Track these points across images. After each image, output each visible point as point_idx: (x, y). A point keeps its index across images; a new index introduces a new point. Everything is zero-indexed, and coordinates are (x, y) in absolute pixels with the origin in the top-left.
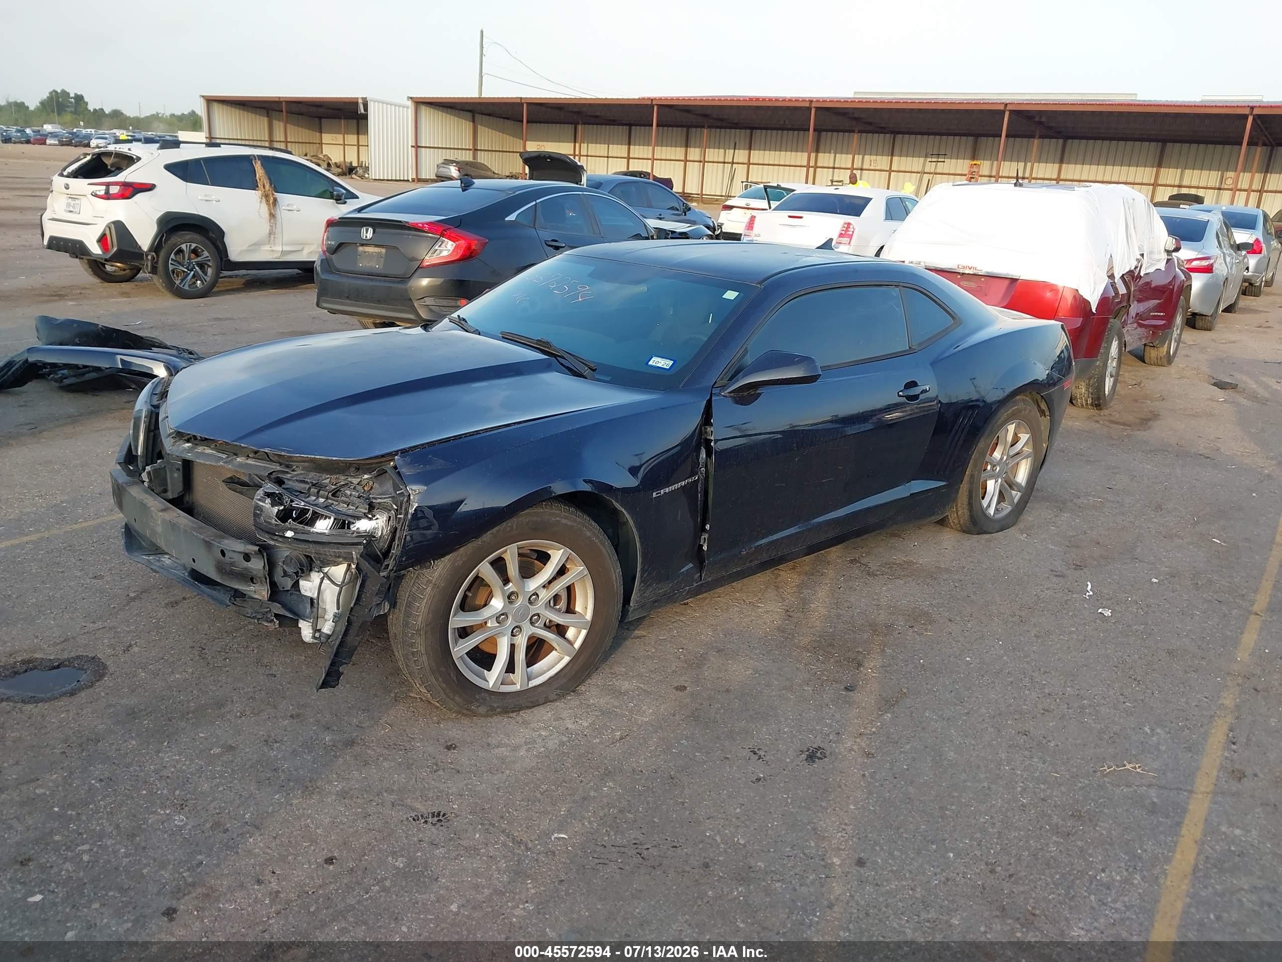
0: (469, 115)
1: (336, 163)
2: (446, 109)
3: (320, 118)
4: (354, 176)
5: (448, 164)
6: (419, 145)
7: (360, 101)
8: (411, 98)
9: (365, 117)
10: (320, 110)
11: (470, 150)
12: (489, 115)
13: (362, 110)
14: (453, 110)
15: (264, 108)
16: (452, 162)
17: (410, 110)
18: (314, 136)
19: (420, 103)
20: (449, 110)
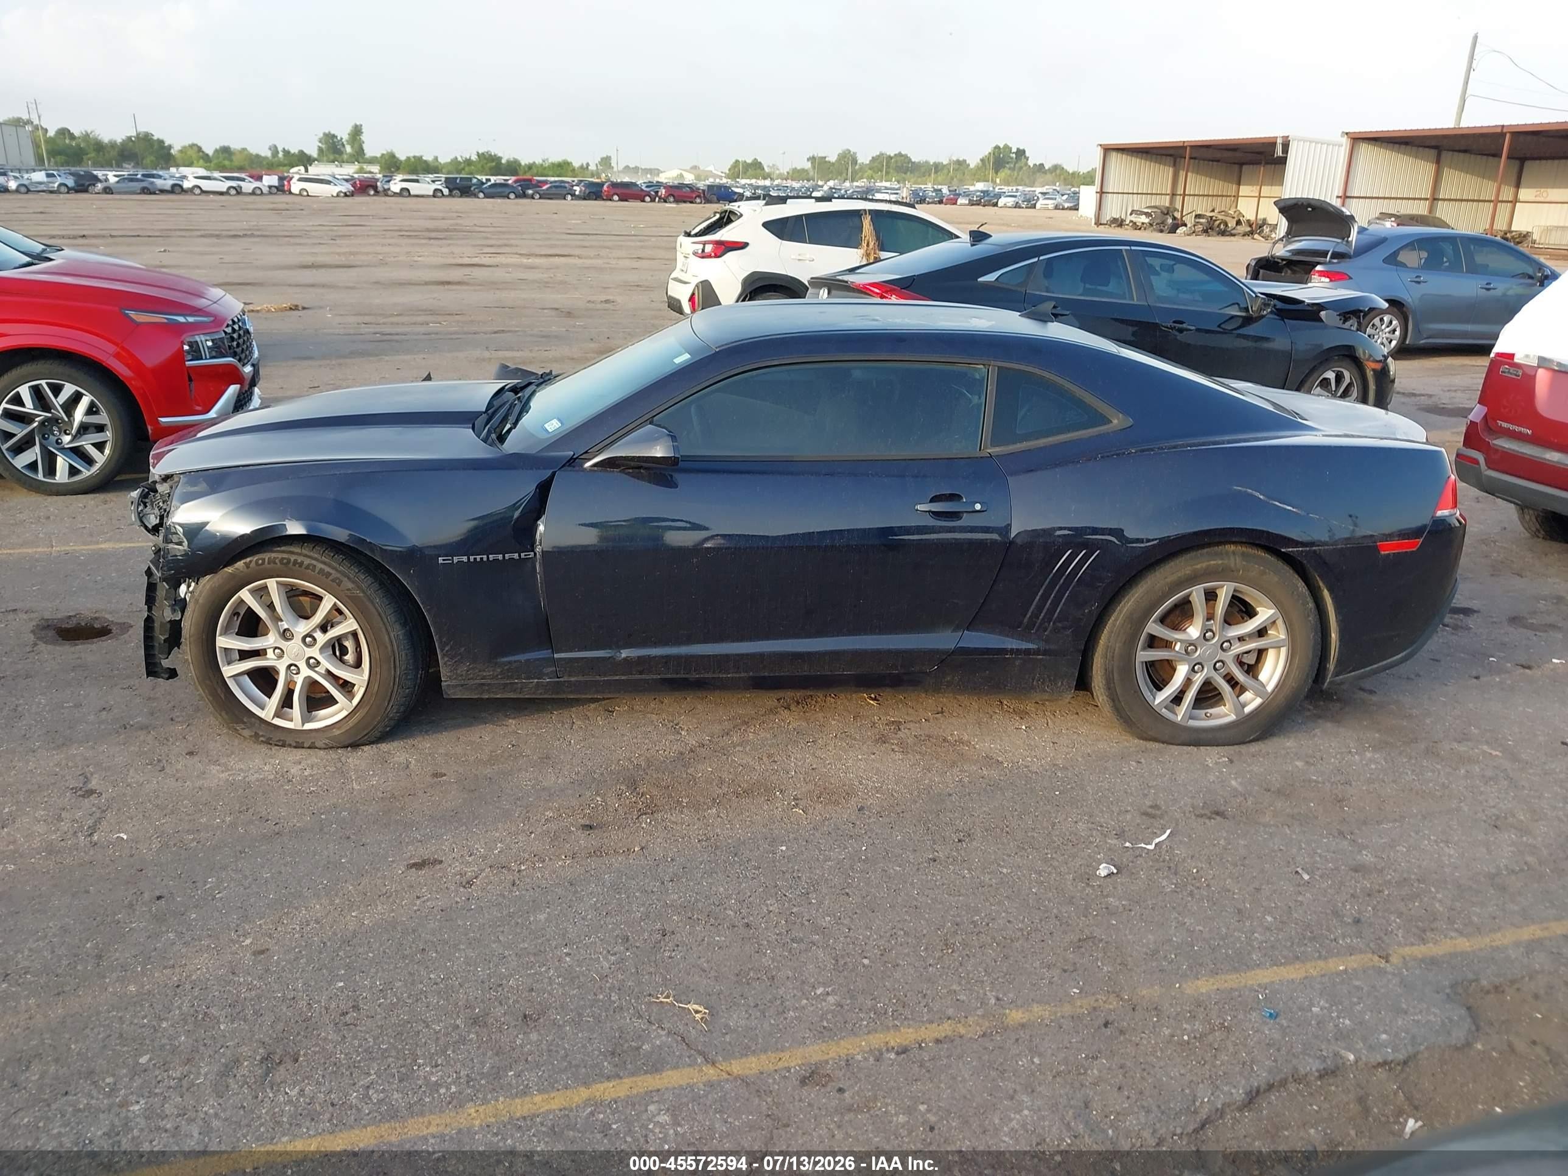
0: (1433, 153)
1: (1248, 221)
2: (1397, 146)
3: (1241, 164)
4: (1256, 236)
5: (1383, 220)
6: (1348, 194)
7: (1279, 141)
8: (1347, 134)
9: (1283, 161)
10: (1238, 154)
11: (1426, 199)
12: (1465, 151)
13: (1279, 152)
14: (1409, 147)
15: (1171, 155)
16: (1391, 215)
17: (1343, 148)
18: (1231, 189)
19: (1357, 140)
20: (1403, 147)
